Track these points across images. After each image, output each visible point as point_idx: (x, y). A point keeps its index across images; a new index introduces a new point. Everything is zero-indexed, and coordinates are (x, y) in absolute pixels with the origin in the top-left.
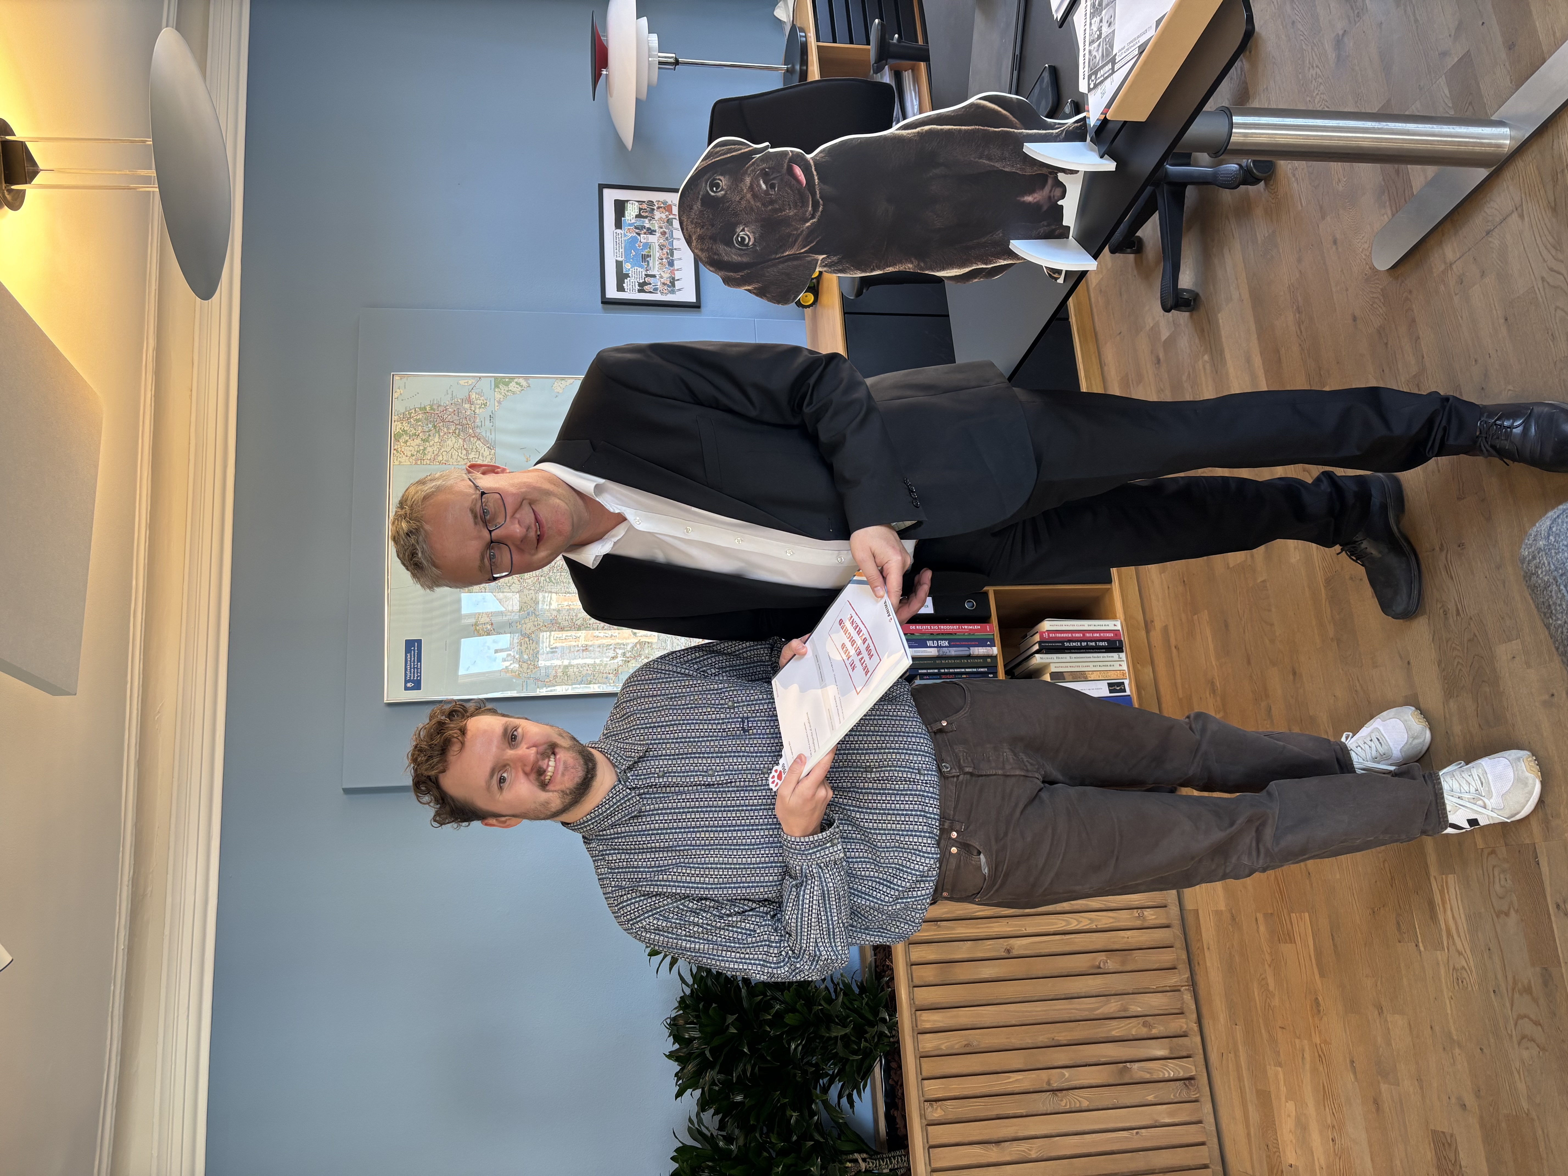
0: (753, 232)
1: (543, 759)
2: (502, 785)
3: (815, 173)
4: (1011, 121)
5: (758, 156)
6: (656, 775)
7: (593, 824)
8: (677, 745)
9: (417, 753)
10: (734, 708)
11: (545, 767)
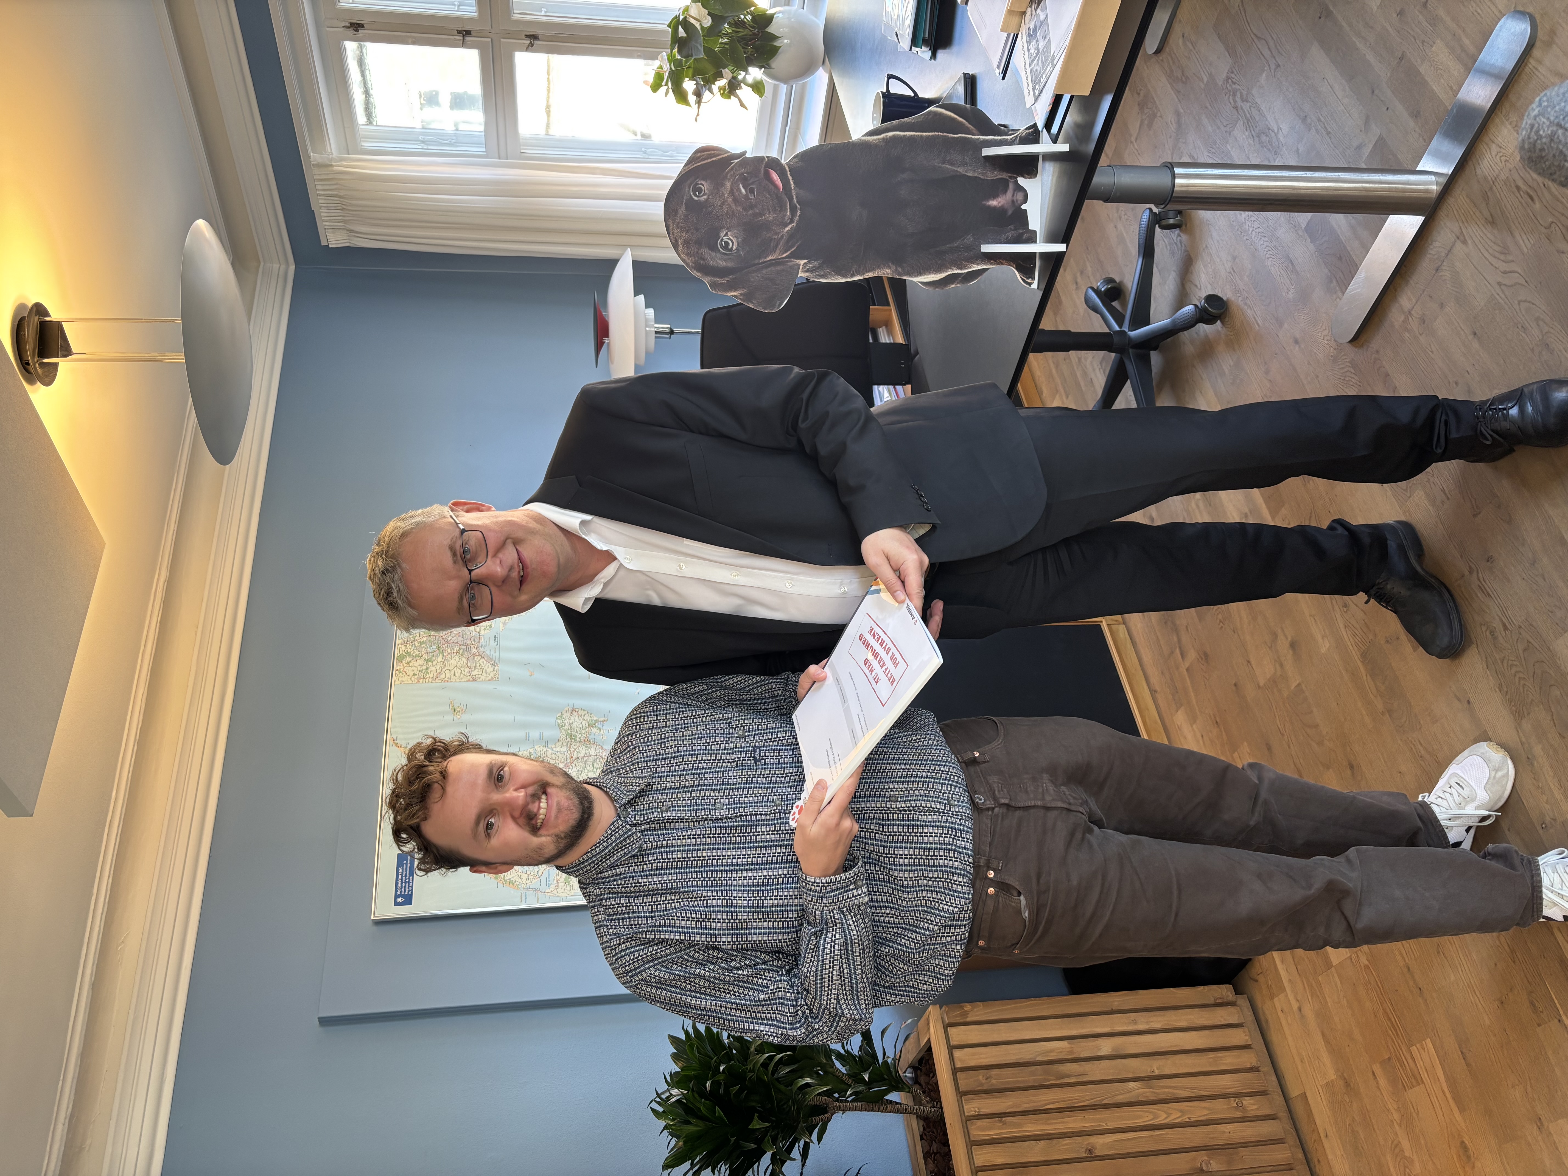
0: (736, 237)
1: (533, 802)
2: (489, 831)
3: (790, 178)
4: (967, 127)
5: (736, 161)
6: (659, 810)
7: (589, 864)
8: (683, 778)
9: (395, 798)
10: (745, 737)
11: (535, 810)
